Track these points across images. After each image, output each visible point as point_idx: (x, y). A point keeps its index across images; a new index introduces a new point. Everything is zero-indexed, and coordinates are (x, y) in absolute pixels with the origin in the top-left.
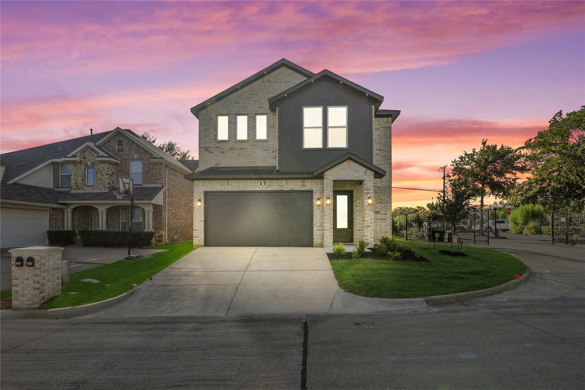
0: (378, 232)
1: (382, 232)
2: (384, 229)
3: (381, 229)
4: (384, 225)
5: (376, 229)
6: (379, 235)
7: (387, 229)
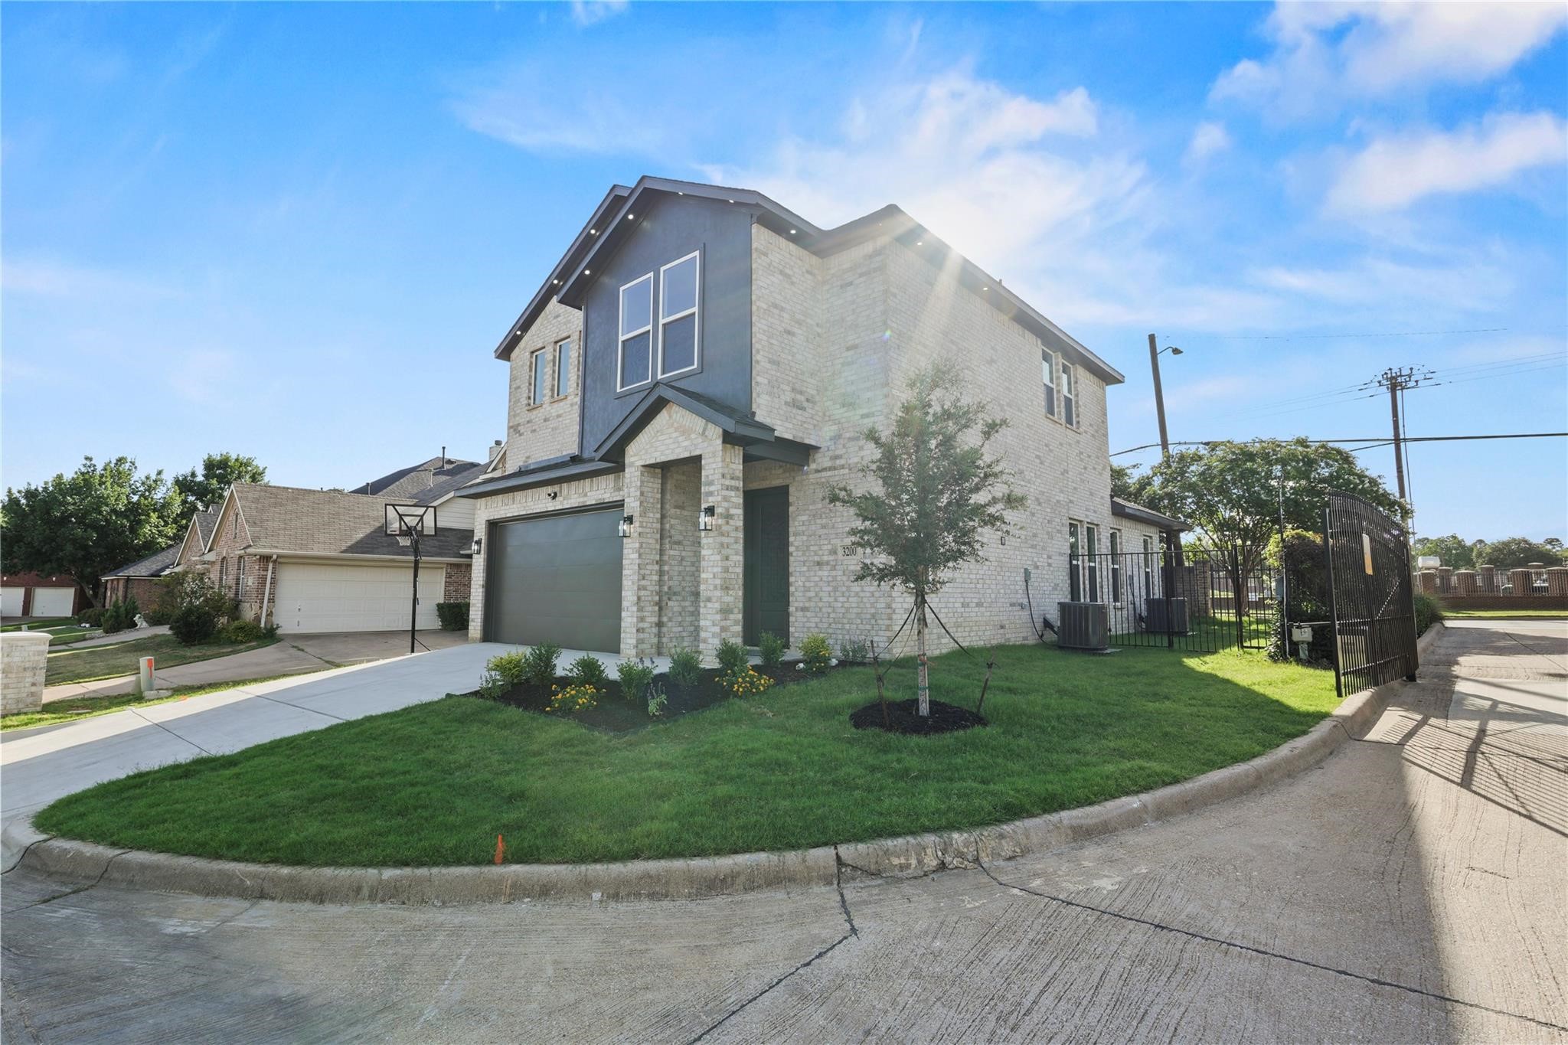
0: (853, 616)
1: (863, 616)
2: (868, 605)
3: (862, 605)
4: (868, 594)
5: (846, 605)
6: (855, 626)
7: (878, 606)
